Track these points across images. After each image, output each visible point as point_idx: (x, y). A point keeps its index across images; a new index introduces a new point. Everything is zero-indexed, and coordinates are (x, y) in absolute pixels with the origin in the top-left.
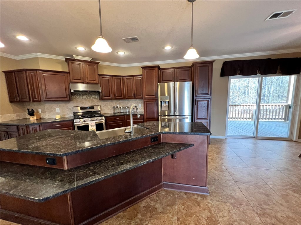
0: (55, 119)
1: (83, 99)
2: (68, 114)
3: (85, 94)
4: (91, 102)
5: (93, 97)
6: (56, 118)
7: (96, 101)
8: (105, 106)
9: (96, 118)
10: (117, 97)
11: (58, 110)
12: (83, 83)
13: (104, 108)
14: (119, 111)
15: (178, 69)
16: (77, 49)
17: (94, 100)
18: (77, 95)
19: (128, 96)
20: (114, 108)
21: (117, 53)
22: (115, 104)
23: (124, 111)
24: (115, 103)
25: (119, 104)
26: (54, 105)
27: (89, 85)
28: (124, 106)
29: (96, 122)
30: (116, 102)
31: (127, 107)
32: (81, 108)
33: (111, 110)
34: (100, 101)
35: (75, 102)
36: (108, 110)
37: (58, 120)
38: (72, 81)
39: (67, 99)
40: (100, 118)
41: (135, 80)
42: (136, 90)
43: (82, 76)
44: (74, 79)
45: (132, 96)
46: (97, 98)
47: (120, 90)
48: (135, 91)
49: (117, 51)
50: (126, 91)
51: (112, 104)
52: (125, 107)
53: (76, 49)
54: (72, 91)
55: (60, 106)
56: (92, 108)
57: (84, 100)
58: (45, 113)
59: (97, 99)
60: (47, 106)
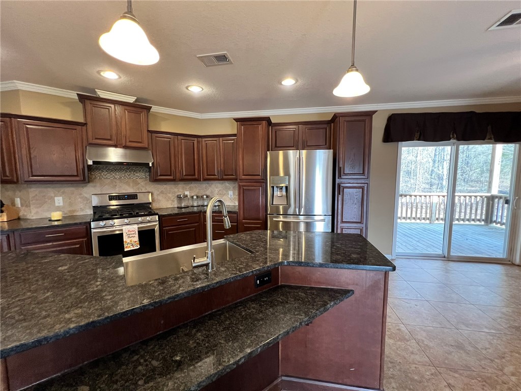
0: (50, 220)
1: (115, 180)
2: (82, 210)
3: (120, 170)
4: (131, 185)
5: (136, 174)
6: (53, 219)
7: (142, 184)
8: (162, 192)
9: (140, 219)
10: (185, 175)
11: (59, 201)
12: (116, 146)
13: (160, 198)
14: (190, 203)
15: (304, 126)
16: (101, 75)
17: (139, 181)
18: (103, 171)
19: (208, 175)
20: (179, 197)
21: (187, 88)
22: (181, 190)
23: (200, 203)
24: (183, 188)
25: (190, 189)
26: (50, 191)
27: (128, 151)
28: (200, 195)
29: (138, 228)
30: (184, 185)
31: (205, 197)
32: (112, 198)
33: (173, 201)
34: (151, 183)
35: (98, 185)
36: (168, 201)
38: (91, 141)
39: (77, 179)
40: (148, 218)
41: (221, 144)
42: (224, 163)
43: (114, 132)
44: (96, 139)
45: (215, 175)
46: (146, 177)
47: (191, 164)
48: (222, 166)
49: (186, 85)
50: (205, 165)
51: (176, 190)
52: (202, 197)
53: (99, 76)
54: (90, 163)
55: (63, 193)
56: (134, 196)
57: (118, 181)
58: (30, 206)
59: (146, 180)
60: (34, 192)
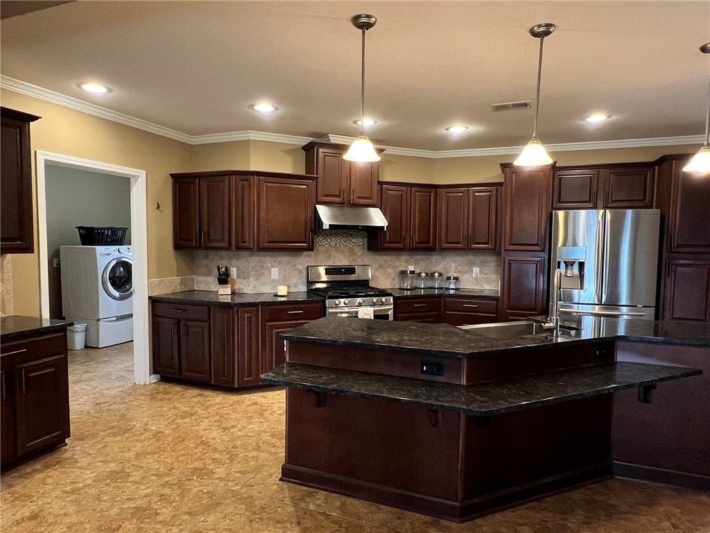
1: (330, 248)
2: (296, 286)
4: (347, 254)
5: (353, 240)
6: (279, 294)
7: (359, 253)
9: (375, 300)
10: (417, 243)
11: (275, 273)
12: (343, 204)
14: (416, 284)
16: (357, 124)
17: (357, 250)
18: (318, 236)
19: (448, 243)
20: (403, 274)
21: (448, 129)
22: (403, 264)
23: (429, 284)
24: (407, 261)
25: (416, 263)
26: (268, 260)
28: (429, 272)
30: (408, 257)
31: (437, 274)
32: (328, 272)
33: (393, 279)
34: (368, 252)
36: (387, 278)
37: (282, 299)
40: (382, 299)
43: (344, 186)
44: (325, 195)
45: (459, 243)
46: (364, 245)
47: (425, 227)
48: (470, 229)
49: (448, 126)
50: (444, 228)
51: (398, 263)
52: (433, 275)
54: (327, 226)
55: (280, 263)
56: (351, 270)
57: (333, 250)
59: (363, 249)
